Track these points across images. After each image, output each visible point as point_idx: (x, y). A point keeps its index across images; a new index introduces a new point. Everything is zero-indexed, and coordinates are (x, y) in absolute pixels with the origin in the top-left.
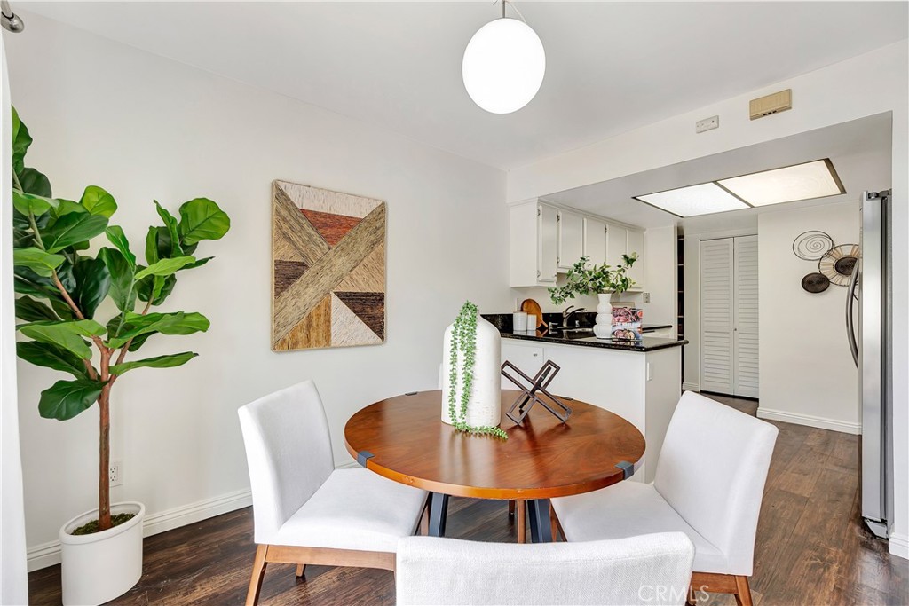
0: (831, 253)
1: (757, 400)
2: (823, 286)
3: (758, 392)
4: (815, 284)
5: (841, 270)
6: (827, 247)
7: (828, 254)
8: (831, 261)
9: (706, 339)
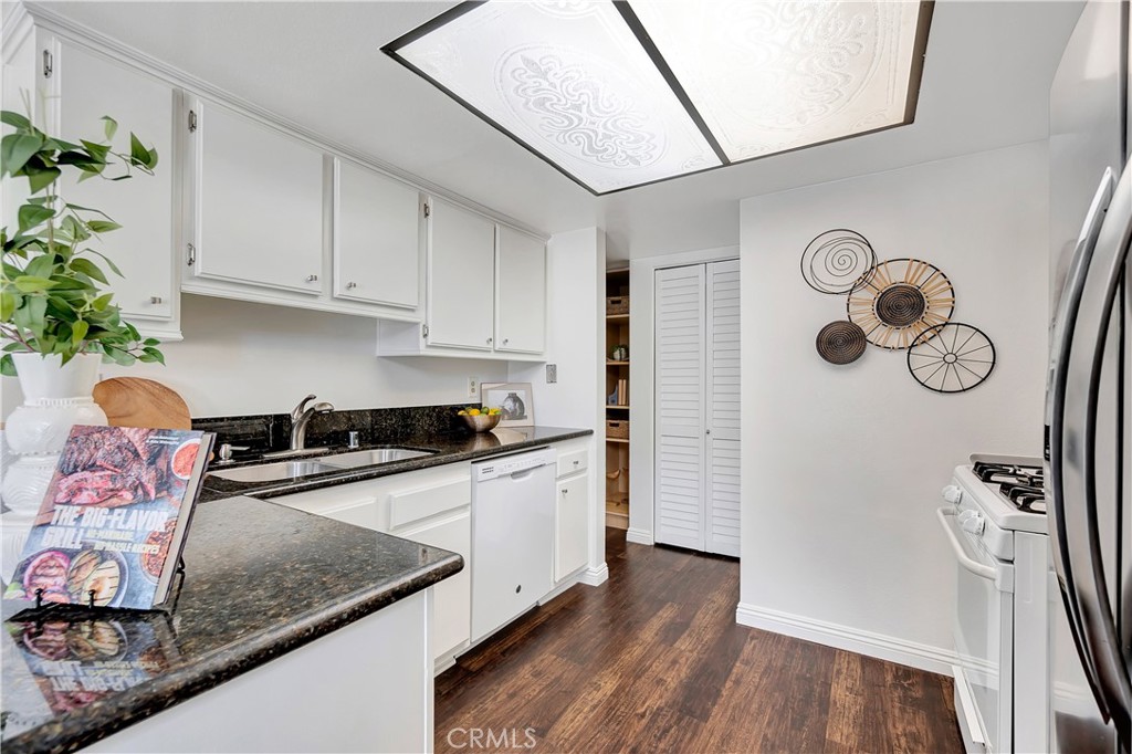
0: (870, 278)
1: (737, 560)
2: (854, 349)
3: (738, 547)
4: (840, 344)
5: (888, 315)
6: (863, 265)
7: (864, 281)
8: (868, 296)
9: (663, 449)
